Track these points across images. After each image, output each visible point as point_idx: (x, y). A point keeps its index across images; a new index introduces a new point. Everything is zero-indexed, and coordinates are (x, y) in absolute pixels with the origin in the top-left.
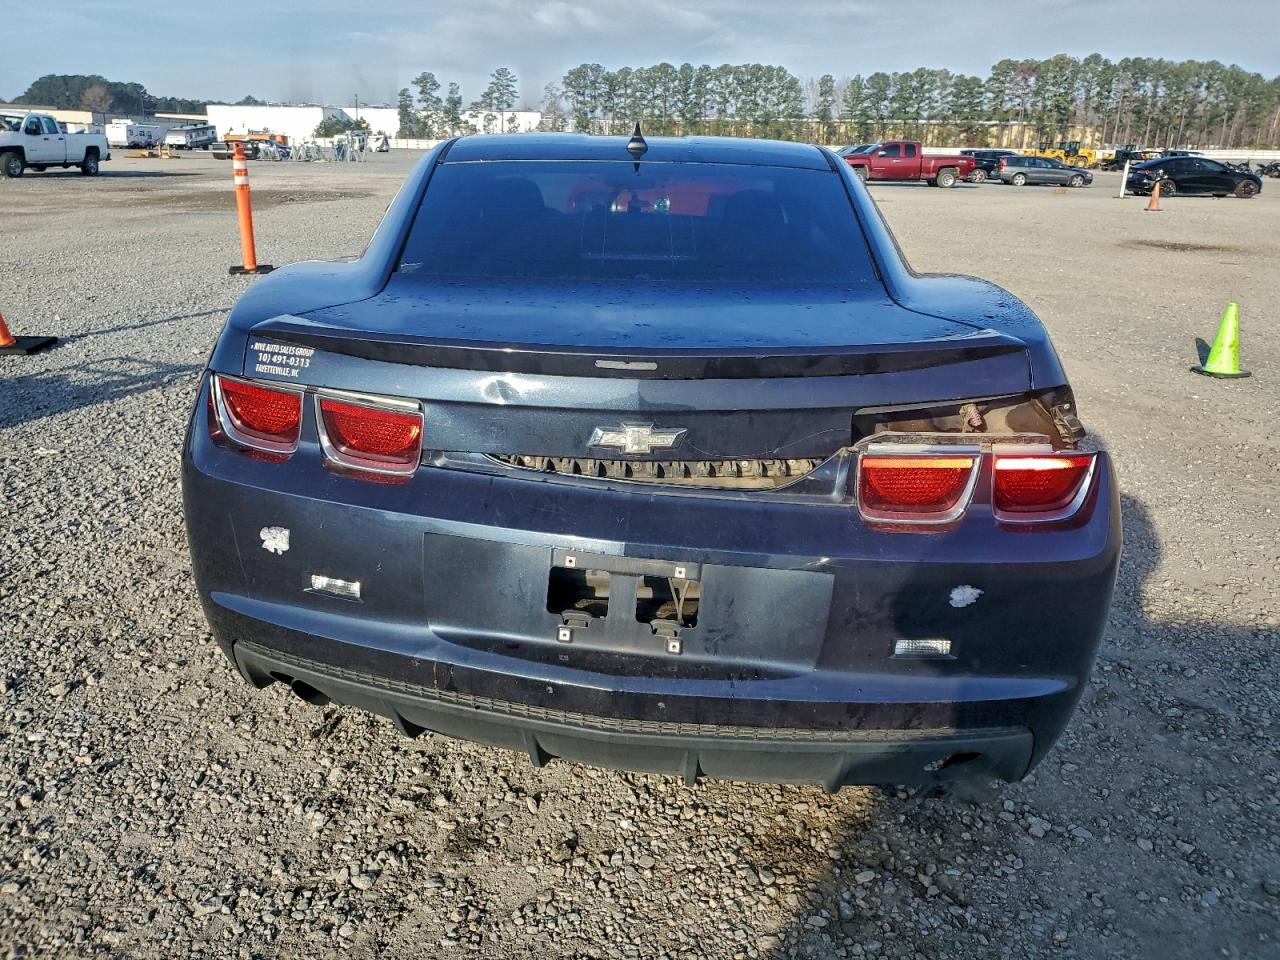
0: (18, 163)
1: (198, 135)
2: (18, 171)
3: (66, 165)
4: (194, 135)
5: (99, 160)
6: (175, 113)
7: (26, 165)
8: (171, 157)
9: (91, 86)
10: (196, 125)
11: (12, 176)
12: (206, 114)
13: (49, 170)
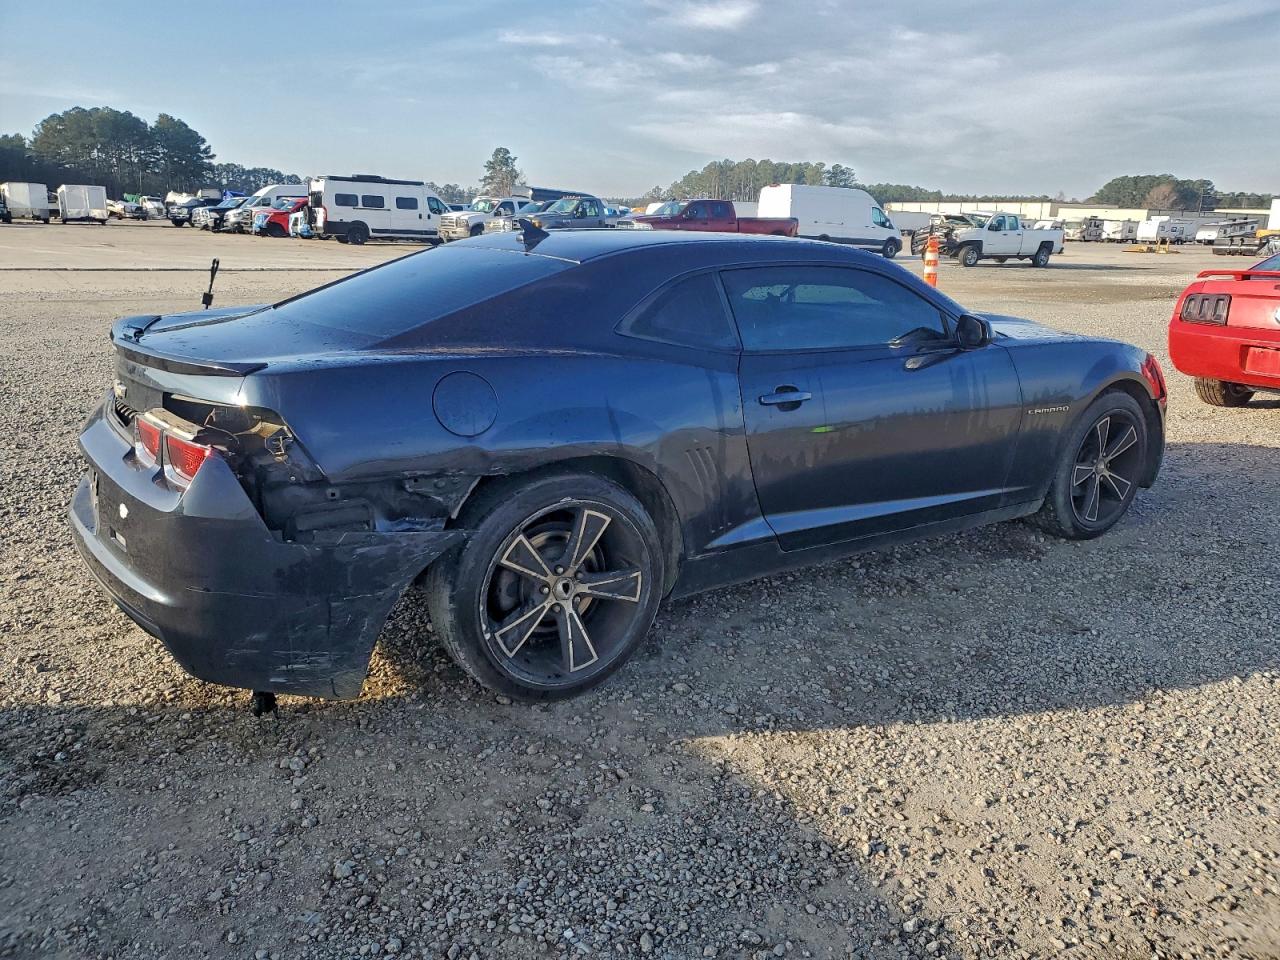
0: (975, 255)
1: (1235, 230)
2: (973, 261)
3: (1021, 257)
4: (1229, 230)
5: (1050, 254)
6: (1241, 208)
7: (981, 256)
8: (1168, 252)
9: (1158, 184)
10: (1235, 220)
11: (966, 265)
12: (1269, 209)
13: (1009, 261)
